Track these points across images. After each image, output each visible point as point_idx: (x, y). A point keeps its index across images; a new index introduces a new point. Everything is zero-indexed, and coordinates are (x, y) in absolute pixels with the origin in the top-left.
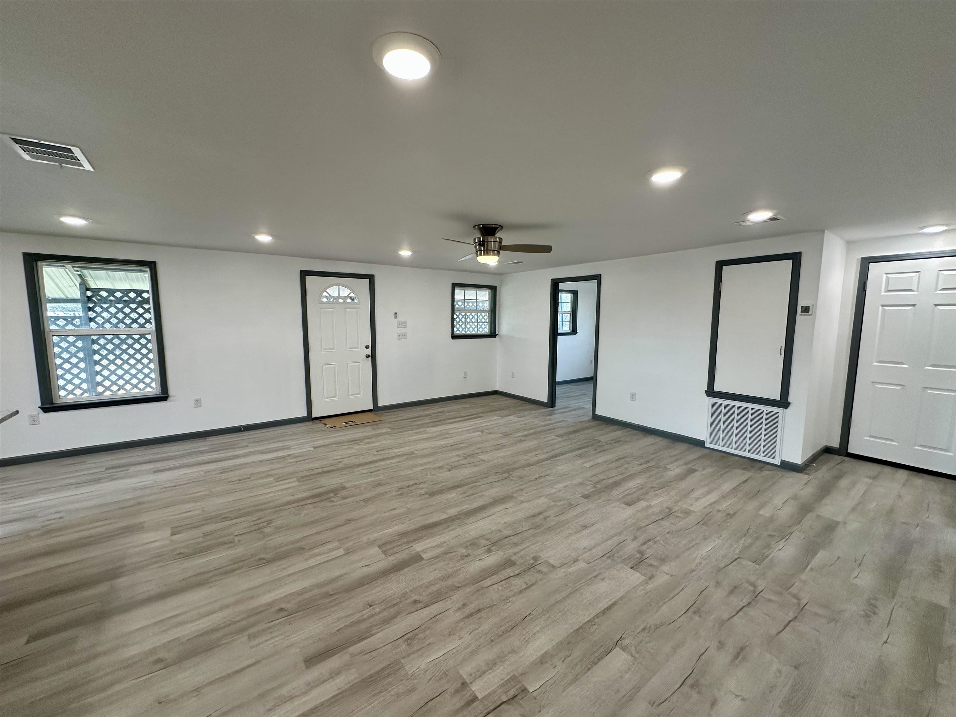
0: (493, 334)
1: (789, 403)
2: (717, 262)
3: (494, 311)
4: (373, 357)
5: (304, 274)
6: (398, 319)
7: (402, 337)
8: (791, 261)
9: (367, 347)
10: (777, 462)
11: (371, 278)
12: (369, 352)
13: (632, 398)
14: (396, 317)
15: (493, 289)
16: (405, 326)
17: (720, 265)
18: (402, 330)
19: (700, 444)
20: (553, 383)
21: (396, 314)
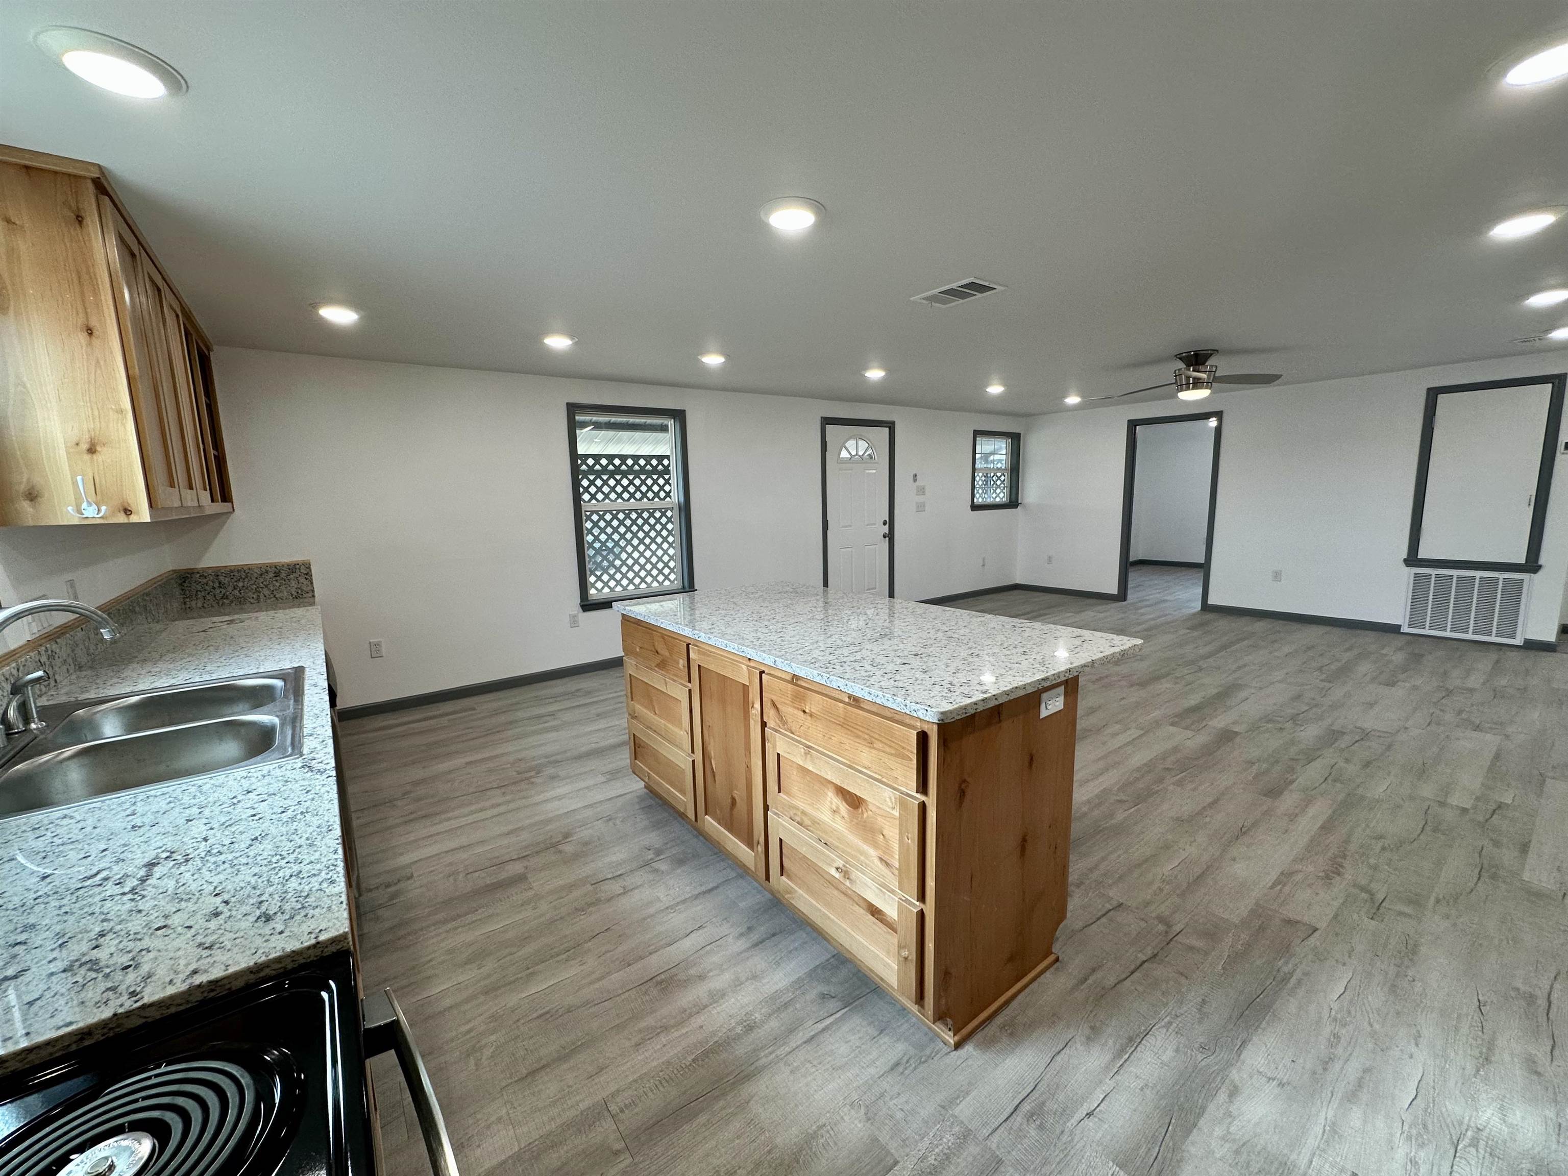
0: (1013, 503)
1: (1540, 567)
2: (1429, 390)
3: (1015, 470)
4: (890, 536)
5: (827, 421)
6: (917, 483)
7: (921, 507)
8: (1550, 385)
9: (885, 523)
10: (1519, 641)
11: (891, 426)
12: (886, 529)
13: (1276, 577)
14: (915, 480)
15: (1015, 439)
16: (924, 493)
17: (1433, 395)
18: (921, 499)
19: (1394, 629)
20: (1128, 565)
21: (915, 475)
